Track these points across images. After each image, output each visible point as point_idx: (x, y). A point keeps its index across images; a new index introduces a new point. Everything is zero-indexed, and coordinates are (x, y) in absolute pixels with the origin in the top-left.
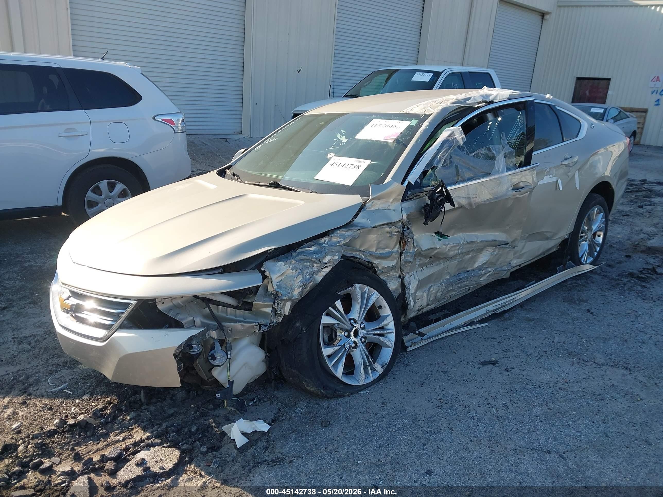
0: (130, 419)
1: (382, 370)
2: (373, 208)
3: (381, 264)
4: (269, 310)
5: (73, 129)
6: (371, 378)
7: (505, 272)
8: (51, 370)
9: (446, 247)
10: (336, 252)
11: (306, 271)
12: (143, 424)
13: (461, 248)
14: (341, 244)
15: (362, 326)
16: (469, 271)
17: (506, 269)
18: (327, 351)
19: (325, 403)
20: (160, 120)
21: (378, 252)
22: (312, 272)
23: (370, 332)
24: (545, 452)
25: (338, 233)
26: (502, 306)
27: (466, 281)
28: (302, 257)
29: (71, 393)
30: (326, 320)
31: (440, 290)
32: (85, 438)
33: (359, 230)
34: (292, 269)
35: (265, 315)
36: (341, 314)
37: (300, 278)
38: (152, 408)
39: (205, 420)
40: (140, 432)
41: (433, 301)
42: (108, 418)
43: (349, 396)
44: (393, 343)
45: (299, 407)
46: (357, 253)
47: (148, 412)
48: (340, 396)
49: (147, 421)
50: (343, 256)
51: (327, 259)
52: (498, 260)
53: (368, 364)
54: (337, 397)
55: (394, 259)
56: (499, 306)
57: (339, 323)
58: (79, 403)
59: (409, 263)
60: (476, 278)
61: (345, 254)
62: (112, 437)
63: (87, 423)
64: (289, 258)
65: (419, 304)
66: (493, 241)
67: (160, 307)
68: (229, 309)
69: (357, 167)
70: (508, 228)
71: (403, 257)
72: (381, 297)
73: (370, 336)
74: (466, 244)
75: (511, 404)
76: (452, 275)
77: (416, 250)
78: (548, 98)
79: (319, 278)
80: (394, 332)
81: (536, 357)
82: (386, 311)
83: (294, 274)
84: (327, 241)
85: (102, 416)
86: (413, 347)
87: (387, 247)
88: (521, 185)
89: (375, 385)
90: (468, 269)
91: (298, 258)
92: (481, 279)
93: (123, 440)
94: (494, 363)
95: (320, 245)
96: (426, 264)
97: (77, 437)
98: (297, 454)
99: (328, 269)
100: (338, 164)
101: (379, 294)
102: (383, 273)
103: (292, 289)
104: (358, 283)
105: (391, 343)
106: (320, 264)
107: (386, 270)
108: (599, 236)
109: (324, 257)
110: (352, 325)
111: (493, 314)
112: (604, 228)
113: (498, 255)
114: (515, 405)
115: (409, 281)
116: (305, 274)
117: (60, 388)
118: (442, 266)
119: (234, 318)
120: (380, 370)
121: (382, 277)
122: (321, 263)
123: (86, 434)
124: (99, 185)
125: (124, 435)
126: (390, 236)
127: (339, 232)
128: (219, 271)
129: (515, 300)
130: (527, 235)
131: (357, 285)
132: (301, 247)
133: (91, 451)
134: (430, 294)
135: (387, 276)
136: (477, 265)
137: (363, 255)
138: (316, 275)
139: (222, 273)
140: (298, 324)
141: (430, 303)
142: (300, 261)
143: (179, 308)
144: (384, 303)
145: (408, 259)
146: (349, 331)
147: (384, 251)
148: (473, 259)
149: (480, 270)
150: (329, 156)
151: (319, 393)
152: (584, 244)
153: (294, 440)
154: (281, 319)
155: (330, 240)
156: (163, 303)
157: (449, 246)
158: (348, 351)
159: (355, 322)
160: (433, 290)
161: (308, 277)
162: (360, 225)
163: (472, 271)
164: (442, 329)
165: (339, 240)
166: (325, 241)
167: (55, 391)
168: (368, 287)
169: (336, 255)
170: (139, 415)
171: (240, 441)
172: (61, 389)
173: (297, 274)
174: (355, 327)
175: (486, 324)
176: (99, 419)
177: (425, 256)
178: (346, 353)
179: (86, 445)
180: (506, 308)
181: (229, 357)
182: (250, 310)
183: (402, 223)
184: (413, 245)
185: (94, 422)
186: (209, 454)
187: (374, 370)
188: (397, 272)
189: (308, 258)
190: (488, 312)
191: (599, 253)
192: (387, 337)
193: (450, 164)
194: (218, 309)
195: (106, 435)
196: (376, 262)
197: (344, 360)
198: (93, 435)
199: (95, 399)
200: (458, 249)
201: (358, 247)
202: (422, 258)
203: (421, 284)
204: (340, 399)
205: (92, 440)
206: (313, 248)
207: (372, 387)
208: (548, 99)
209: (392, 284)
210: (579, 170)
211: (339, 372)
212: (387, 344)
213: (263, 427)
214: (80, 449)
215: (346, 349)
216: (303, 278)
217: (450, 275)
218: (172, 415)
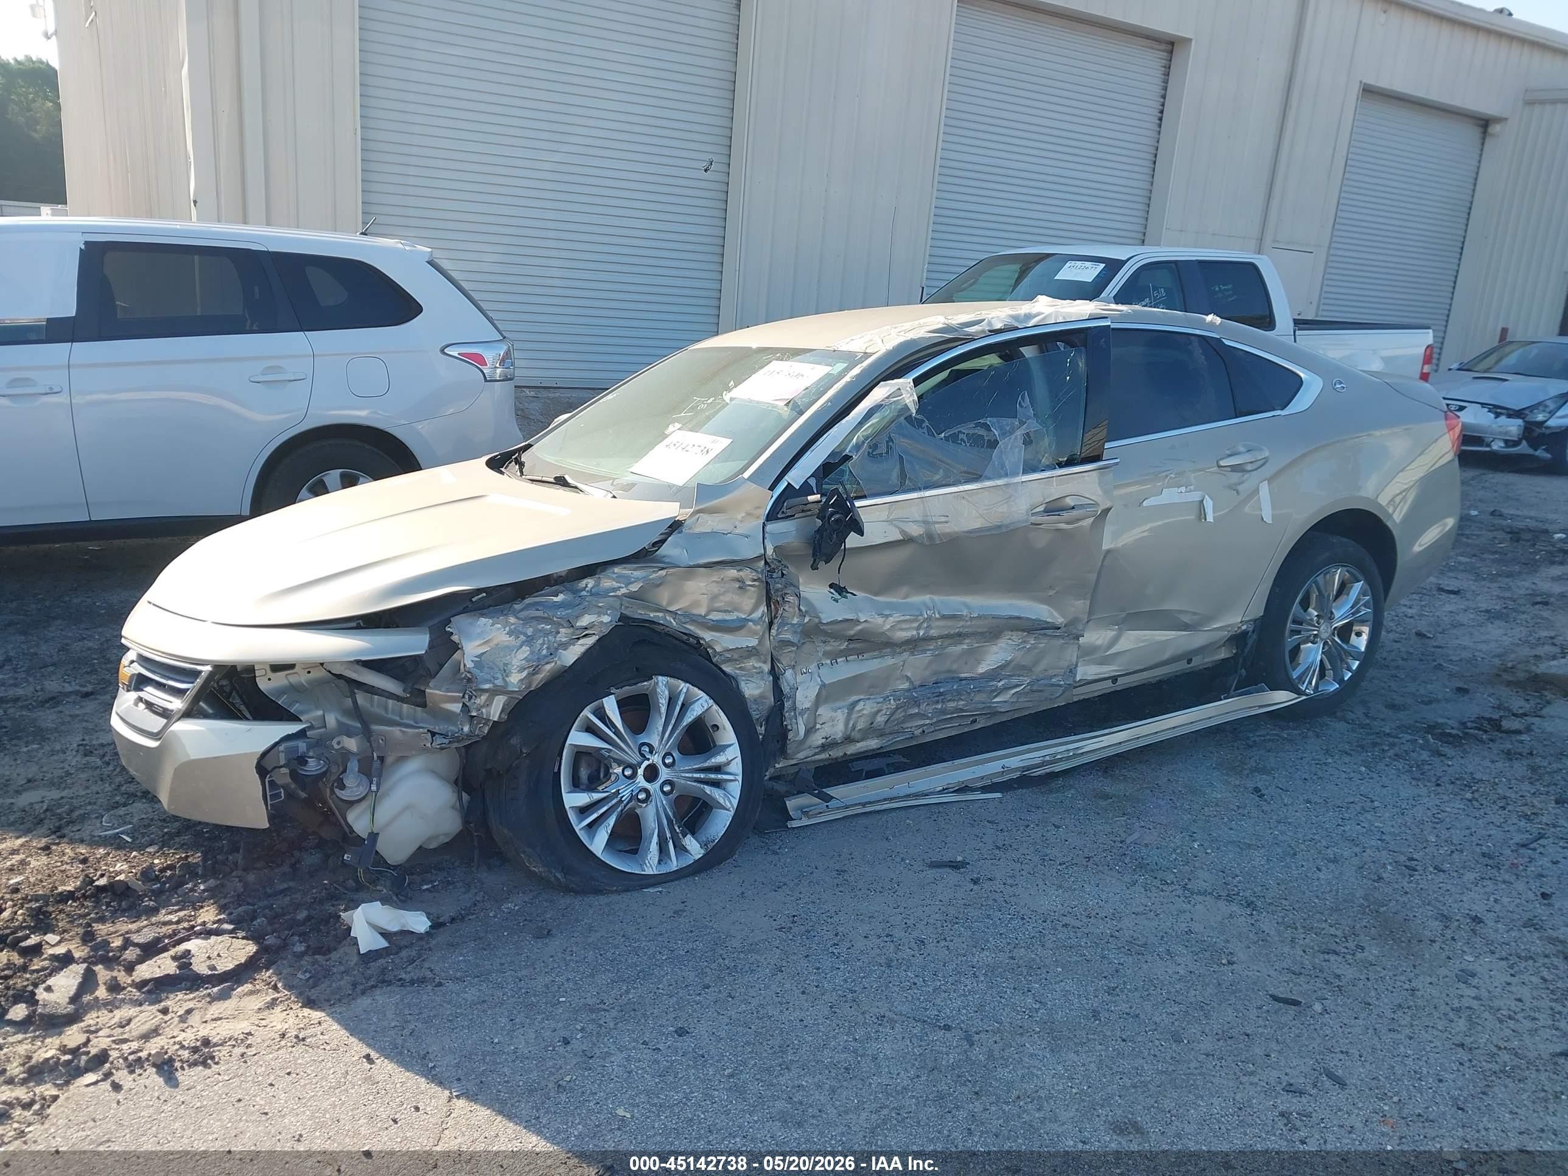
0: (204, 891)
1: (703, 852)
2: (697, 530)
3: (721, 642)
4: (456, 708)
5: (279, 367)
6: (674, 864)
7: (1061, 690)
8: (117, 802)
9: (884, 621)
10: (608, 609)
11: (540, 641)
12: (223, 901)
13: (925, 625)
14: (619, 593)
15: (668, 761)
16: (966, 679)
17: (1062, 683)
18: (573, 800)
19: (564, 901)
20: (455, 354)
21: (715, 616)
22: (555, 645)
23: (683, 775)
24: (940, 1027)
25: (614, 573)
26: (1044, 762)
27: (958, 701)
28: (533, 613)
29: (129, 840)
30: (578, 738)
31: (884, 712)
32: (116, 911)
33: (663, 569)
34: (510, 633)
35: (449, 716)
36: (617, 732)
37: (525, 651)
38: (251, 877)
39: (333, 906)
40: (211, 913)
41: (866, 734)
42: (165, 883)
43: (618, 892)
44: (735, 802)
45: (511, 902)
46: (661, 615)
47: (240, 881)
48: (598, 892)
49: (232, 897)
50: (623, 618)
51: (585, 620)
52: (1036, 662)
53: (668, 835)
54: (595, 893)
55: (753, 633)
56: (1038, 761)
57: (610, 747)
58: (135, 857)
59: (793, 646)
60: (984, 695)
61: (628, 612)
62: (163, 916)
63: (128, 888)
64: (505, 612)
65: (824, 734)
66: (1011, 618)
67: (263, 685)
68: (390, 702)
69: (705, 450)
70: (1051, 593)
71: (774, 632)
72: (715, 707)
73: (683, 782)
74: (937, 619)
75: (935, 941)
76: (917, 683)
77: (807, 620)
78: (1212, 323)
79: (571, 655)
80: (740, 778)
81: (1060, 864)
82: (728, 735)
83: (514, 643)
84: (590, 586)
85: (157, 879)
86: (805, 822)
87: (736, 609)
88: (1069, 501)
89: (683, 881)
90: (963, 675)
91: (523, 614)
92: (995, 700)
93: (178, 922)
94: (955, 866)
95: (575, 592)
96: (845, 654)
97: (104, 907)
98: (459, 974)
99: (590, 641)
100: (677, 445)
101: (711, 702)
102: (729, 660)
103: (506, 673)
104: (663, 675)
105: (730, 802)
106: (572, 630)
107: (736, 656)
108: (1359, 634)
109: (578, 617)
110: (643, 756)
111: (1022, 777)
112: (1371, 617)
113: (1036, 651)
114: (943, 943)
115: (792, 682)
116: (539, 647)
117: (117, 831)
118: (890, 661)
119: (398, 718)
120: (694, 848)
121: (727, 668)
122: (572, 626)
123: (120, 906)
124: (325, 479)
125: (181, 914)
126: (740, 588)
127: (616, 570)
128: (354, 624)
129: (1080, 752)
130: (1123, 615)
131: (660, 678)
132: (536, 594)
133: (116, 932)
134: (854, 716)
135: (741, 669)
136: (982, 669)
137: (674, 619)
138: (565, 650)
139: (358, 627)
140: (514, 741)
141: (855, 735)
142: (527, 621)
143: (298, 691)
144: (723, 720)
145: (787, 636)
146: (634, 768)
147: (728, 617)
148: (973, 655)
149: (993, 680)
150: (671, 428)
151: (553, 879)
152: (1310, 650)
153: (467, 952)
154: (486, 730)
155: (597, 584)
156: (269, 679)
157: (891, 619)
158: (625, 806)
159: (651, 752)
160: (866, 708)
161: (544, 652)
162: (667, 560)
163: (973, 679)
164: (886, 792)
165: (616, 585)
166: (586, 586)
167: (106, 836)
168: (688, 685)
169: (607, 614)
170: (222, 885)
171: (367, 939)
172: (118, 833)
173: (518, 644)
174: (648, 759)
175: (999, 795)
176: (149, 884)
177: (835, 636)
178: (620, 809)
179: (113, 922)
180: (1057, 768)
181: (374, 788)
182: (424, 705)
183: (766, 563)
184: (799, 609)
185: (139, 887)
186: (306, 958)
187: (681, 849)
188: (765, 662)
189: (546, 615)
190: (1006, 770)
191: (1358, 675)
192: (724, 789)
193: (887, 452)
194: (372, 701)
195: (155, 911)
196: (707, 636)
197: (612, 821)
198: (130, 908)
199: (164, 853)
200: (918, 628)
201: (664, 603)
202: (829, 639)
203: (826, 694)
204: (601, 897)
205: (127, 917)
206: (560, 598)
207: (676, 882)
208: (1211, 326)
209: (751, 685)
210: (1270, 480)
211: (598, 844)
212: (721, 801)
213: (419, 922)
214: (101, 927)
215: (621, 801)
216: (532, 653)
217: (911, 682)
218: (282, 891)
